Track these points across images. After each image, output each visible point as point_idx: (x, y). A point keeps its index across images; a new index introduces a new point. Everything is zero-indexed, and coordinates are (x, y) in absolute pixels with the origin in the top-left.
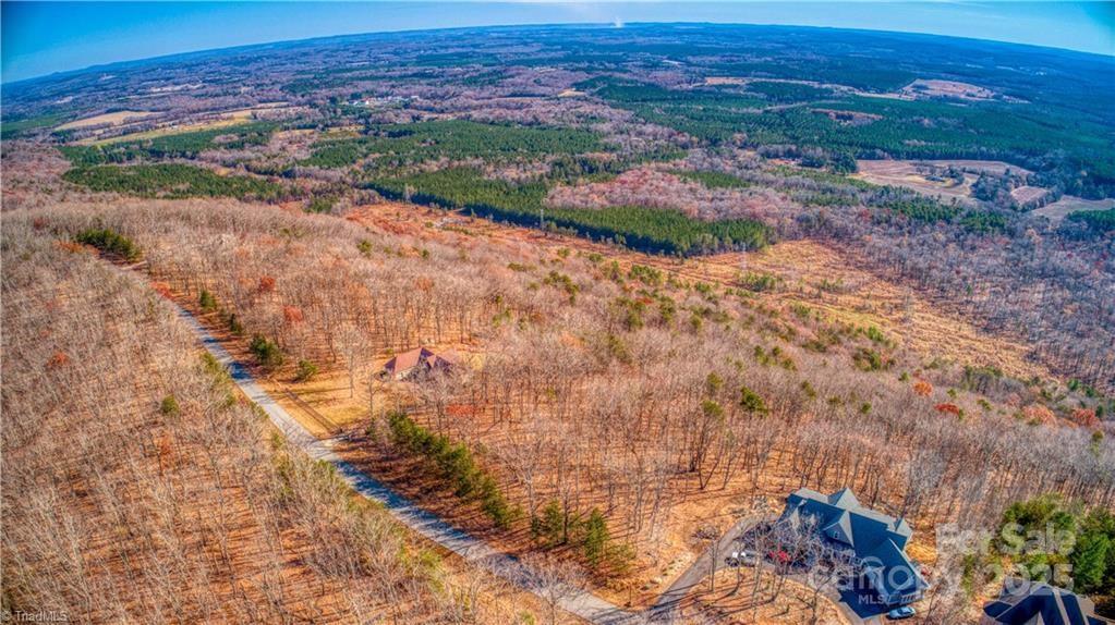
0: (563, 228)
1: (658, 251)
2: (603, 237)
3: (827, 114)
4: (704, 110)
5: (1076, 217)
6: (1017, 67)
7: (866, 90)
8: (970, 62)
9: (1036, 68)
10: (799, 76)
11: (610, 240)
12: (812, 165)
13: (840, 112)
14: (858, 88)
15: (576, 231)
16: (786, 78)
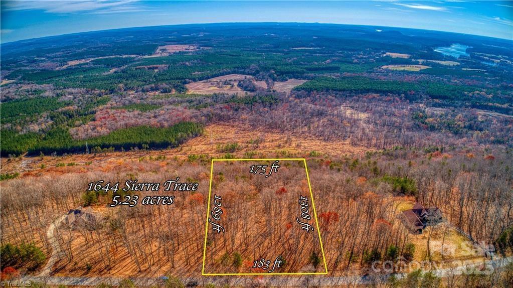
0: (106, 149)
1: (167, 147)
2: (132, 148)
3: (144, 68)
4: (84, 77)
5: (297, 89)
6: (190, 35)
7: (143, 55)
8: (170, 36)
9: (198, 33)
10: (108, 54)
11: (136, 149)
12: (166, 92)
13: (148, 66)
14: (139, 55)
15: (114, 148)
16: (102, 56)
